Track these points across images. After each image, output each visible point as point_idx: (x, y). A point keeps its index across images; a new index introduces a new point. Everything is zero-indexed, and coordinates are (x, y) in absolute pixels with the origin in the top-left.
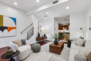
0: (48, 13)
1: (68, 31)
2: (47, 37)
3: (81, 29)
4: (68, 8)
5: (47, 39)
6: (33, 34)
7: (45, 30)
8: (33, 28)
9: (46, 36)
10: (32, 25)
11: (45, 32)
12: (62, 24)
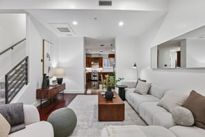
0: (75, 23)
1: (101, 68)
2: (65, 84)
3: (135, 66)
4: (121, 24)
5: (66, 91)
6: (26, 79)
7: (58, 67)
8: (26, 59)
9: (63, 83)
10: (12, 48)
11: (60, 71)
12: (91, 55)
